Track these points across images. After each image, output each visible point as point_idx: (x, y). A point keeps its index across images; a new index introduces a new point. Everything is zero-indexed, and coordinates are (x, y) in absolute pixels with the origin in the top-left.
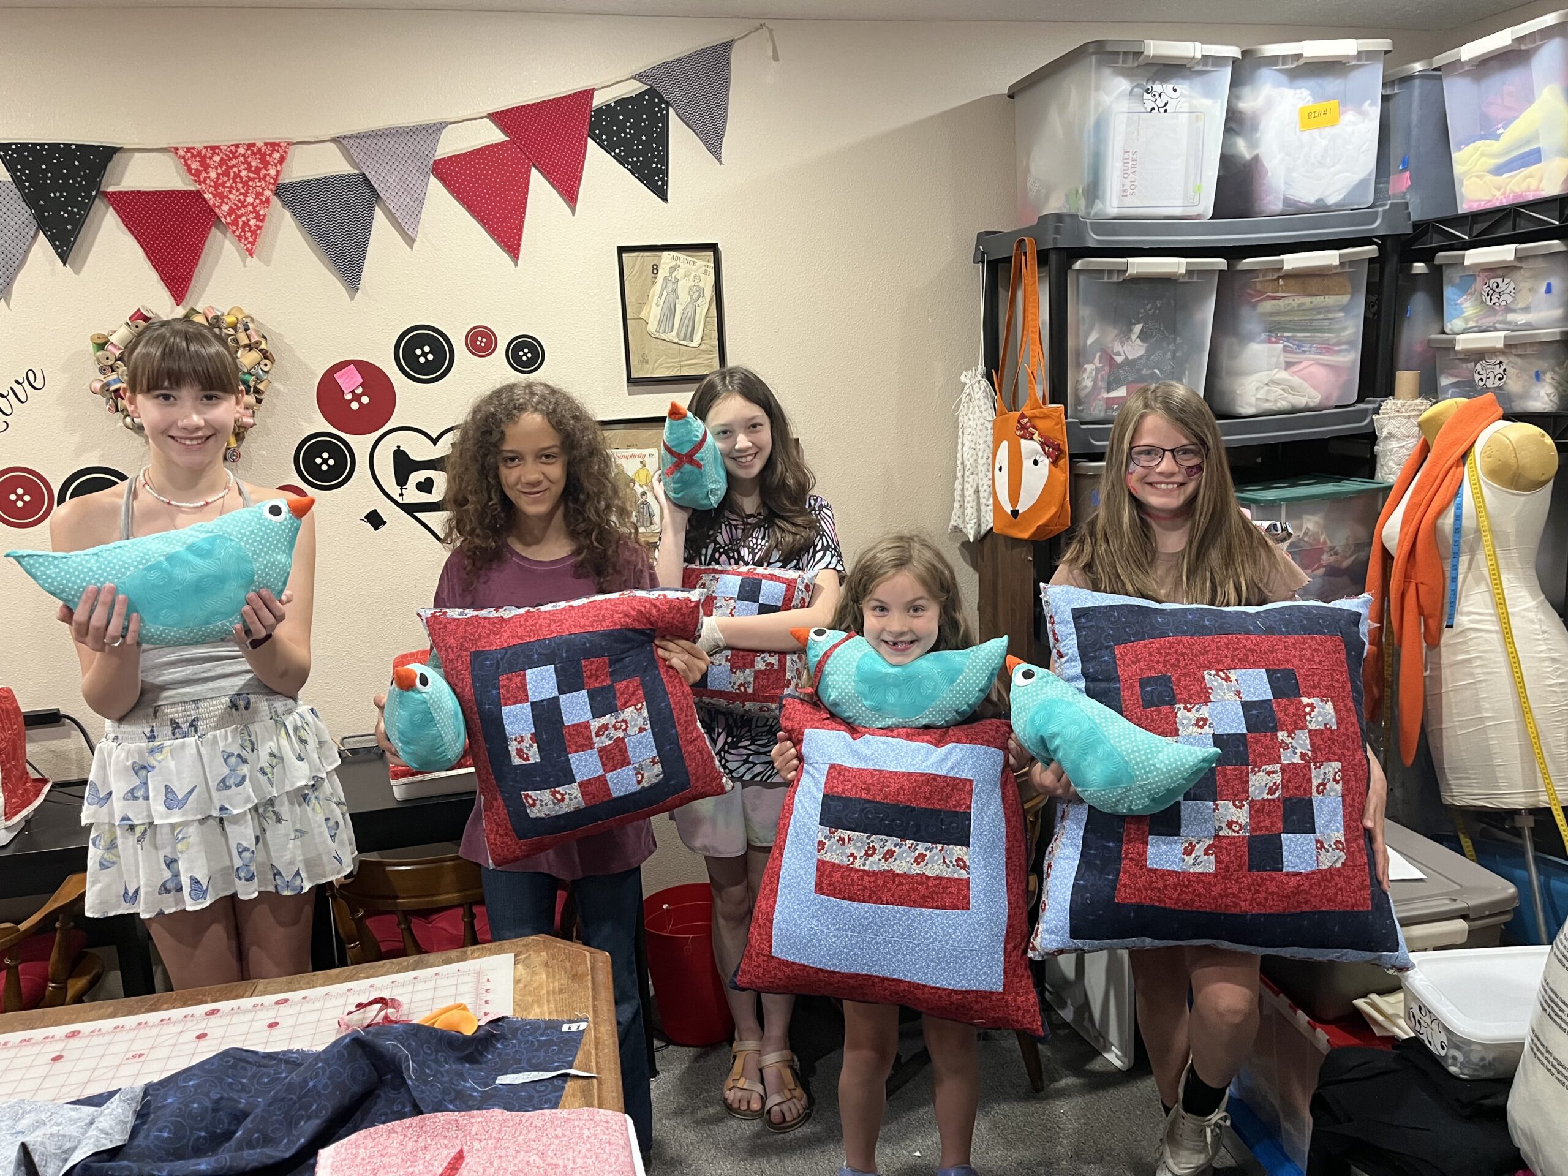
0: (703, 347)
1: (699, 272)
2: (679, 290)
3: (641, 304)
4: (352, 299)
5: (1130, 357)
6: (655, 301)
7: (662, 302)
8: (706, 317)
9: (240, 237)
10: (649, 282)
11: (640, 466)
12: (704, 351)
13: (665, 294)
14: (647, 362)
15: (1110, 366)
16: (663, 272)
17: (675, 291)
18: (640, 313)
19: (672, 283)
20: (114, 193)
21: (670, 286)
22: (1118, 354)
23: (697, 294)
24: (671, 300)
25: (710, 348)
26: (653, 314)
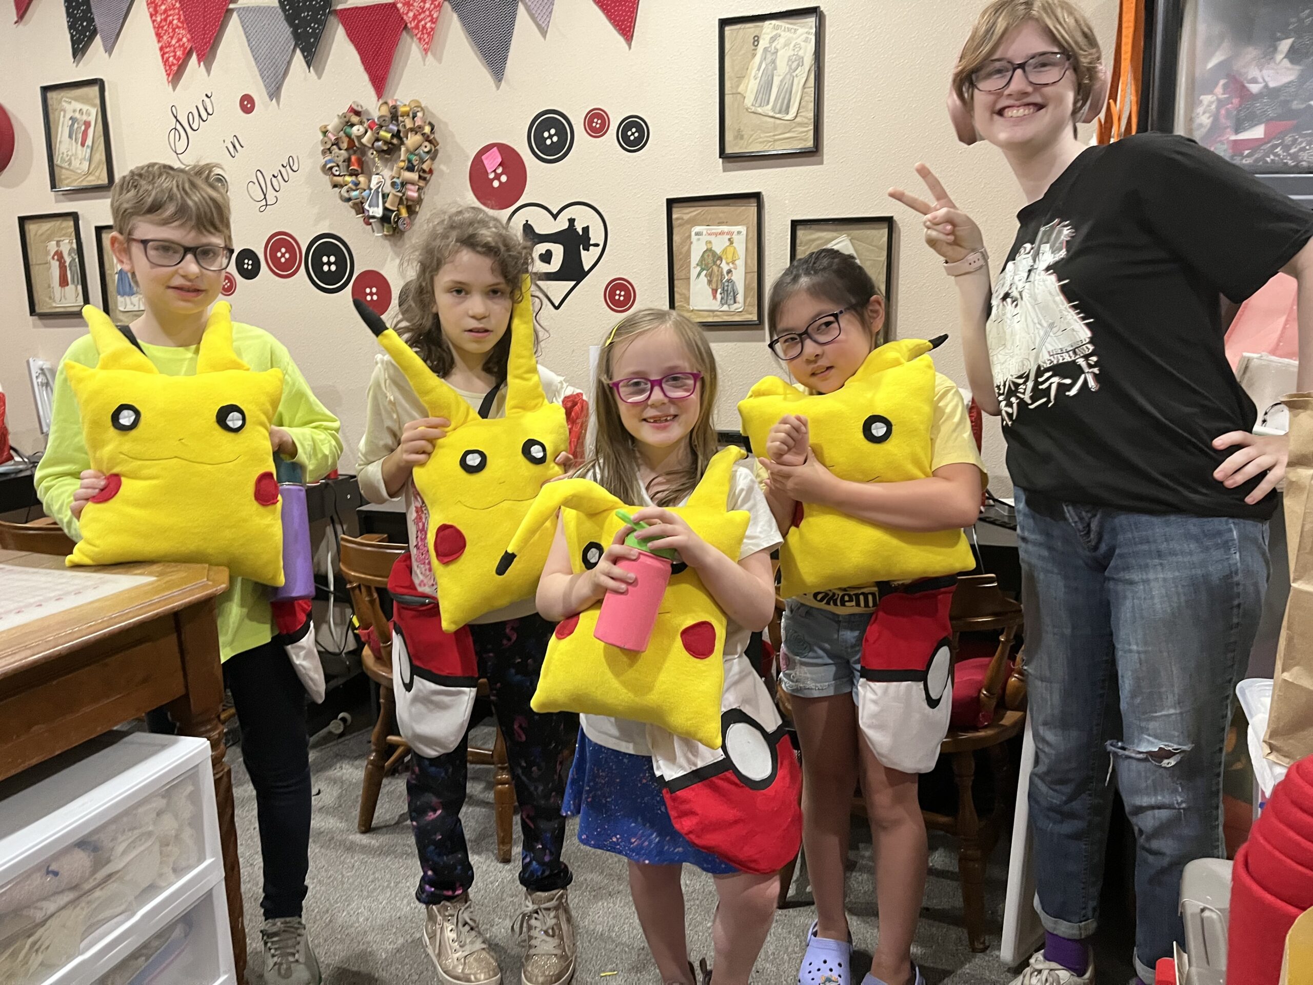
0: (798, 119)
1: (798, 41)
2: (778, 62)
3: (741, 78)
4: (498, 87)
5: (1272, 85)
6: (753, 74)
7: (760, 75)
8: (804, 87)
9: (420, 39)
10: (750, 56)
11: (728, 243)
12: (800, 124)
13: (763, 66)
14: (742, 137)
15: (1242, 97)
16: (763, 44)
17: (773, 62)
18: (738, 86)
19: (771, 54)
20: (341, 10)
21: (769, 58)
22: (1254, 80)
23: (795, 64)
24: (769, 72)
25: (806, 121)
26: (750, 87)
